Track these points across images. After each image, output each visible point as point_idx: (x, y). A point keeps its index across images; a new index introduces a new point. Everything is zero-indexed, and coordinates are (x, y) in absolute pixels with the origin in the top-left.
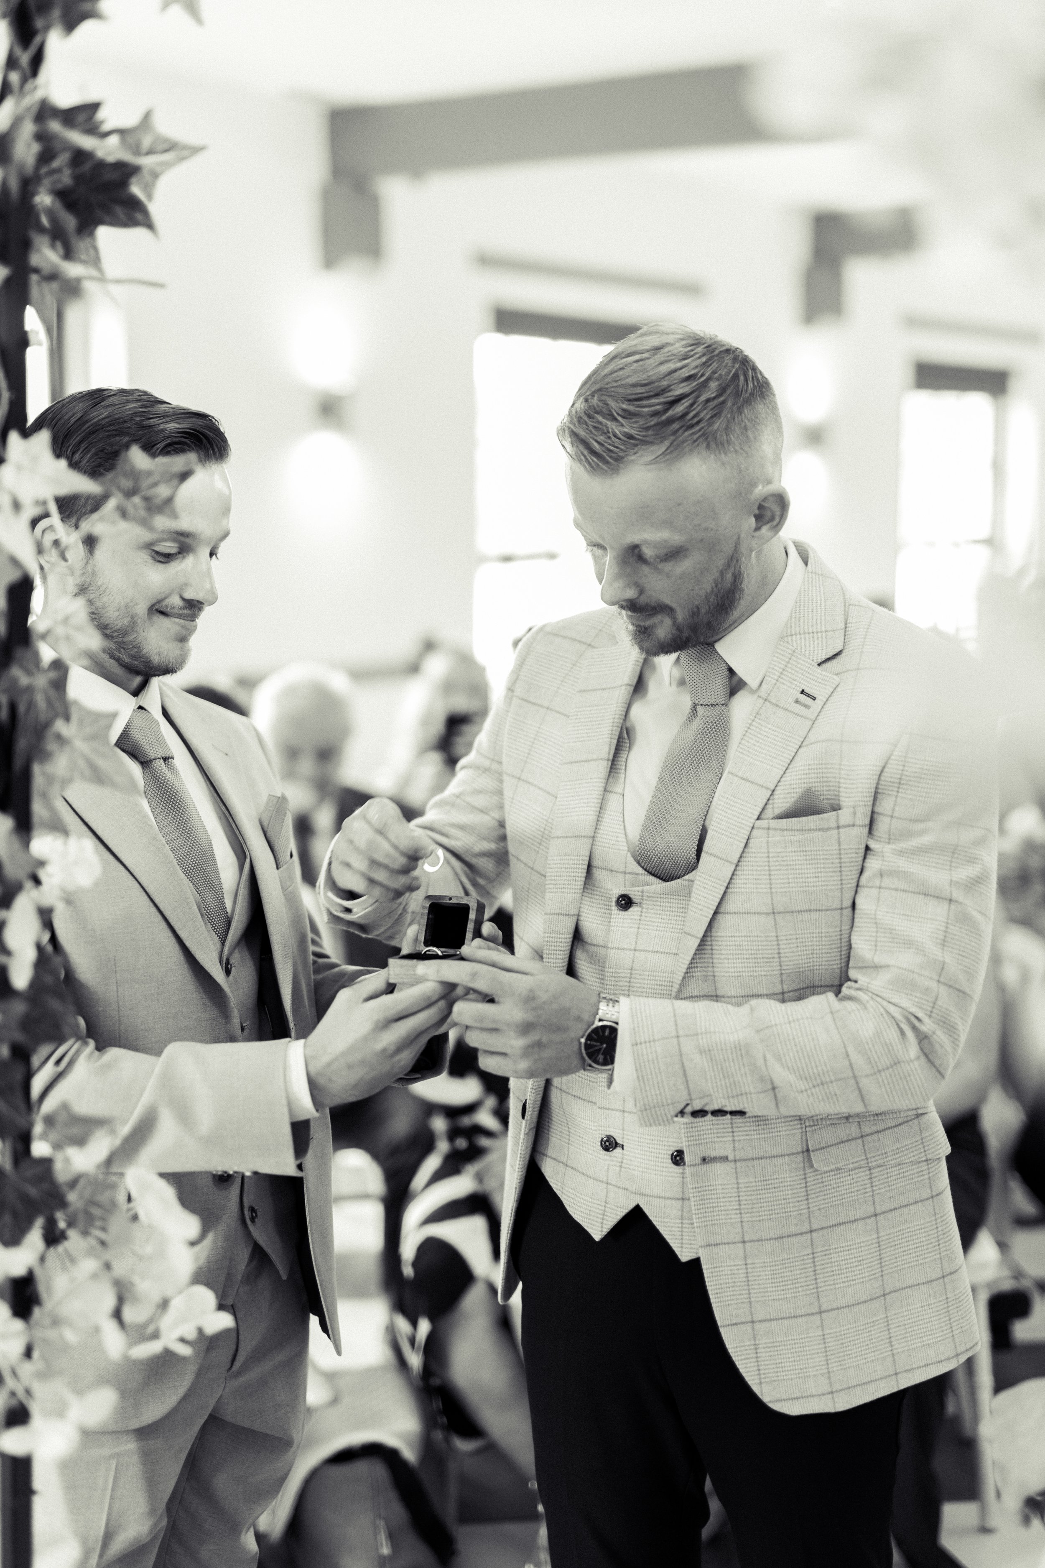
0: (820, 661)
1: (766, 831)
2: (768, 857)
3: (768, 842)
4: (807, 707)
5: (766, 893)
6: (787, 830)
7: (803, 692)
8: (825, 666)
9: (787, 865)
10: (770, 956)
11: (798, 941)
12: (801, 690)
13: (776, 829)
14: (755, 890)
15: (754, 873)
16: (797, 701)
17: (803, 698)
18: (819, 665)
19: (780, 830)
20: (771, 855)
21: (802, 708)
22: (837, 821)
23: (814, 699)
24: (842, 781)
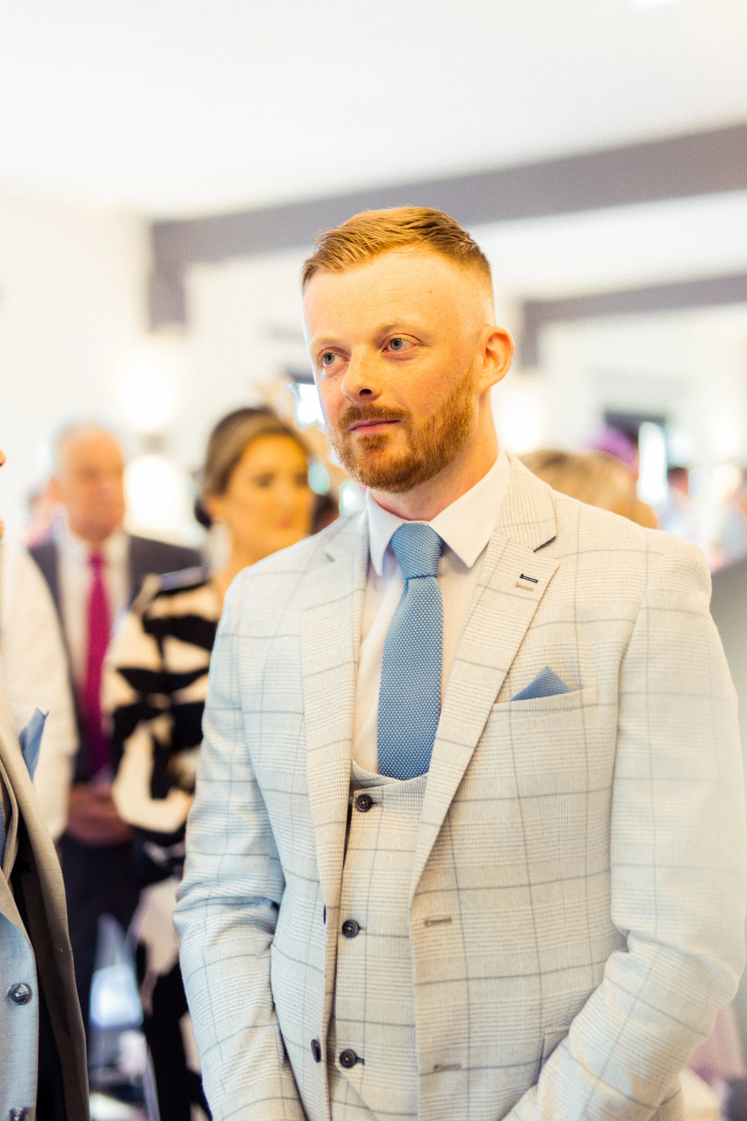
0: (535, 548)
1: (507, 714)
2: (511, 740)
3: (510, 724)
4: (531, 590)
5: (511, 777)
6: (530, 711)
7: (522, 576)
8: (540, 552)
9: (532, 747)
10: (516, 844)
11: (544, 827)
12: (520, 575)
13: (518, 711)
14: (497, 775)
15: (496, 757)
16: (518, 586)
17: (523, 582)
18: (535, 551)
19: (523, 711)
20: (514, 737)
21: (524, 591)
22: (581, 700)
23: (536, 581)
24: (581, 660)
